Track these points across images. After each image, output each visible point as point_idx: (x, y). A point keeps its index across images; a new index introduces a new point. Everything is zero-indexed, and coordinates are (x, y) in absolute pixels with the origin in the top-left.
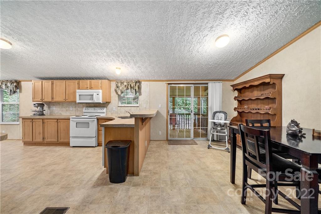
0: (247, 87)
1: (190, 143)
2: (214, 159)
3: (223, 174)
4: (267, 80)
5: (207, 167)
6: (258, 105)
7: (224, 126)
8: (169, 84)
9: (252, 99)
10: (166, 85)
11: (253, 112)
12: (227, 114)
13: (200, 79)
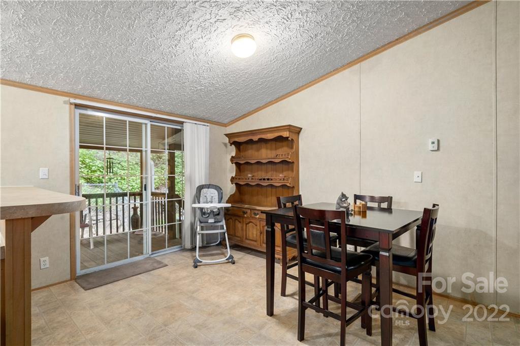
0: (255, 141)
1: (148, 266)
2: (218, 285)
3: (249, 308)
4: (286, 134)
5: (216, 306)
6: (267, 172)
7: (218, 214)
8: (77, 106)
9: (262, 163)
10: (67, 106)
11: (263, 184)
12: (221, 190)
13: (167, 110)
